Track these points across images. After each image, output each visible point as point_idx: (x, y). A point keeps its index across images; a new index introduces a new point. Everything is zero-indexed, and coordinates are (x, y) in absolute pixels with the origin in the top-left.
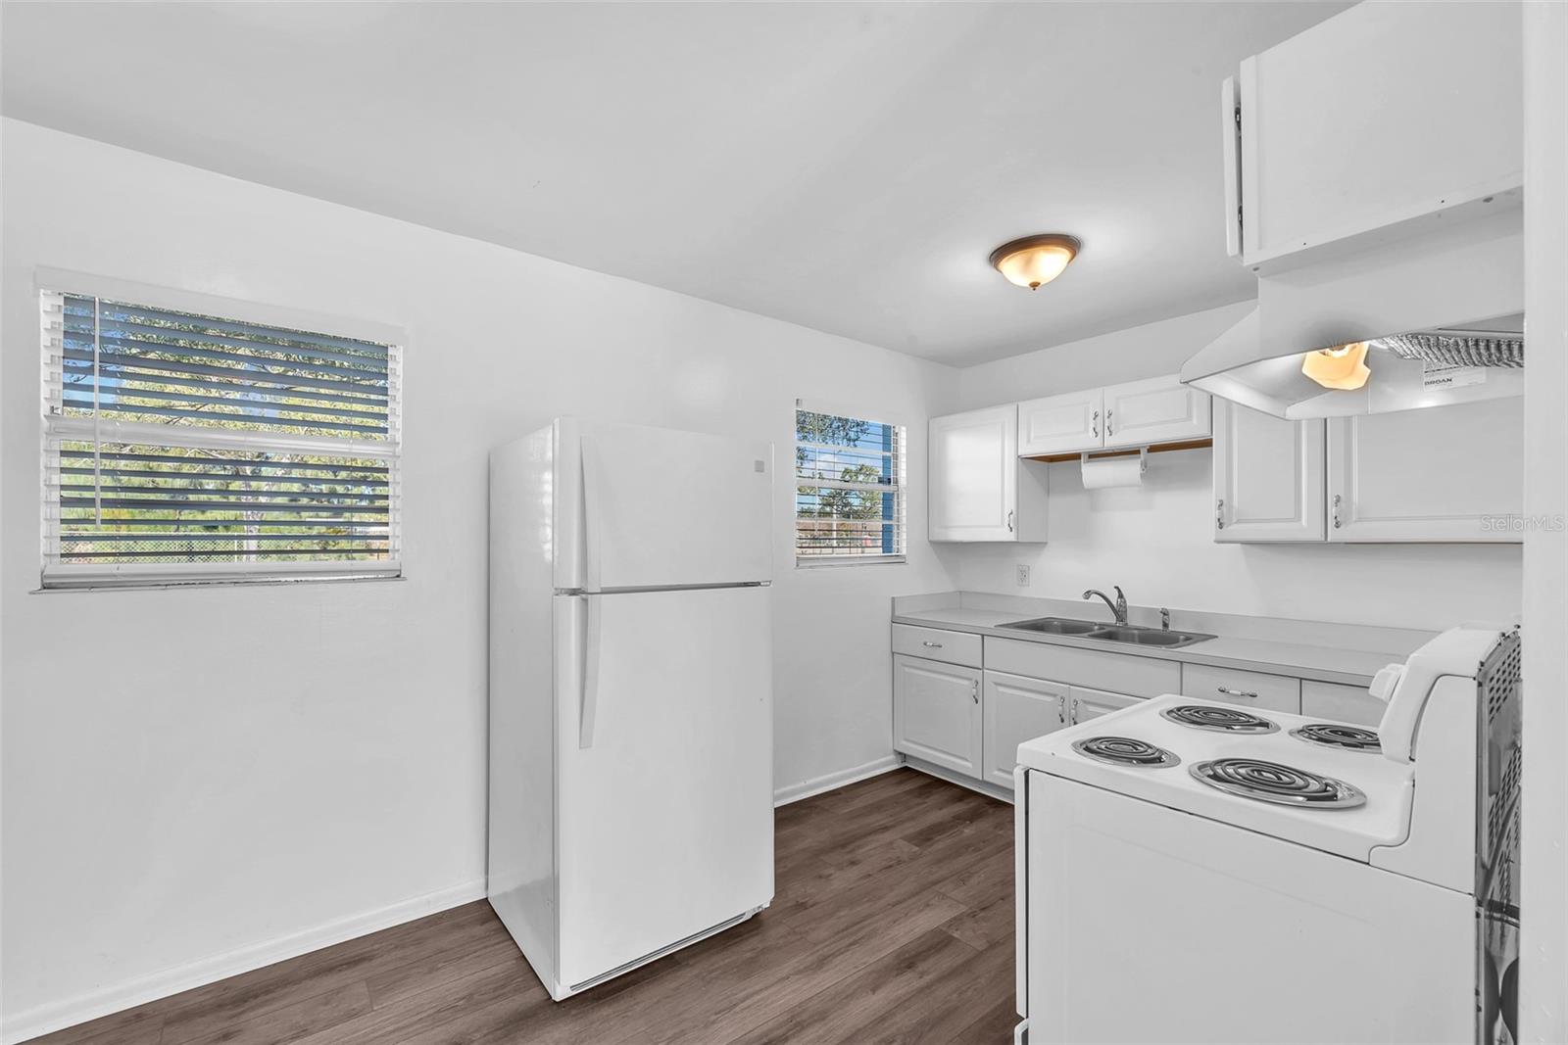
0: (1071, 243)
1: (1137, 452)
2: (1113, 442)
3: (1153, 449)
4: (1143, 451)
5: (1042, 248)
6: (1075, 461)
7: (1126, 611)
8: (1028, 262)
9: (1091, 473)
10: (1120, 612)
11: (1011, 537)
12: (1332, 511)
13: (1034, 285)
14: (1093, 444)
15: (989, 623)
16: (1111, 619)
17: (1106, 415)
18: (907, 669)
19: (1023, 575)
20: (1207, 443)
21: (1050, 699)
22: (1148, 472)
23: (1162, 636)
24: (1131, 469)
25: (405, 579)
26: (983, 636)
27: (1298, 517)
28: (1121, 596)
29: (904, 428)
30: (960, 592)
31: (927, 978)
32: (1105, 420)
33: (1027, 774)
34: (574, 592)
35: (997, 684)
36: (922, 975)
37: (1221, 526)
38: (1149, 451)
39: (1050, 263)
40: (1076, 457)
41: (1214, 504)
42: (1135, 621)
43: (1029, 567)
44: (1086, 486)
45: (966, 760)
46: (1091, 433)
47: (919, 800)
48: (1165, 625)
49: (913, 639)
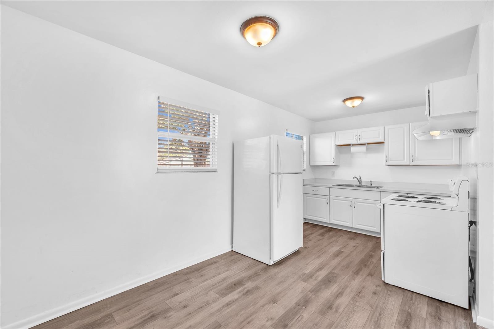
0: (362, 98)
1: (365, 144)
2: (360, 142)
3: (368, 144)
4: (366, 144)
5: (356, 99)
6: (349, 146)
7: (361, 182)
8: (353, 102)
9: (353, 149)
10: (360, 182)
11: (334, 164)
12: (411, 158)
13: (353, 107)
14: (355, 142)
15: (331, 185)
16: (358, 184)
17: (359, 136)
18: (308, 197)
19: (333, 174)
20: (384, 143)
21: (348, 202)
22: (367, 149)
23: (371, 186)
24: (363, 148)
25: (218, 172)
26: (329, 188)
27: (404, 159)
28: (360, 178)
29: (305, 137)
30: (316, 178)
31: (343, 258)
32: (358, 137)
33: (384, 205)
34: (275, 173)
35: (333, 199)
36: (341, 257)
37: (386, 162)
38: (367, 144)
39: (357, 102)
40: (350, 145)
41: (385, 157)
42: (363, 184)
43: (335, 172)
44: (352, 152)
45: (325, 218)
46: (355, 140)
47: (314, 228)
48: (371, 185)
49: (309, 190)
